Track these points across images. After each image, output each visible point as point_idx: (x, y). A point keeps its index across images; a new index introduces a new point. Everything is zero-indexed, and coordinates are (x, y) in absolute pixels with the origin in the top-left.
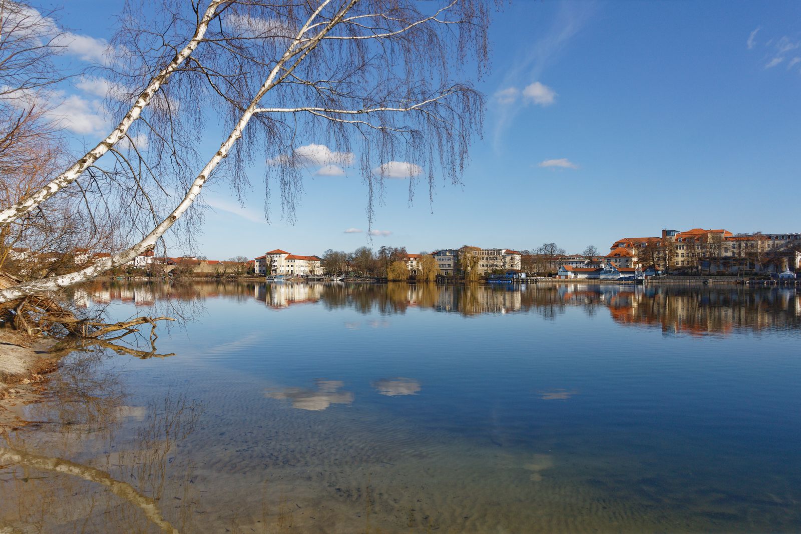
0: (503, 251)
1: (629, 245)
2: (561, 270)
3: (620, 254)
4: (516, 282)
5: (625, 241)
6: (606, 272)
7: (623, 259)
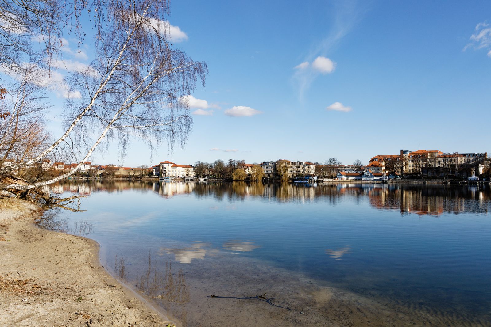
0: (304, 163)
1: (380, 160)
2: (339, 174)
3: (374, 165)
4: (311, 181)
5: (378, 157)
6: (366, 176)
7: (376, 168)
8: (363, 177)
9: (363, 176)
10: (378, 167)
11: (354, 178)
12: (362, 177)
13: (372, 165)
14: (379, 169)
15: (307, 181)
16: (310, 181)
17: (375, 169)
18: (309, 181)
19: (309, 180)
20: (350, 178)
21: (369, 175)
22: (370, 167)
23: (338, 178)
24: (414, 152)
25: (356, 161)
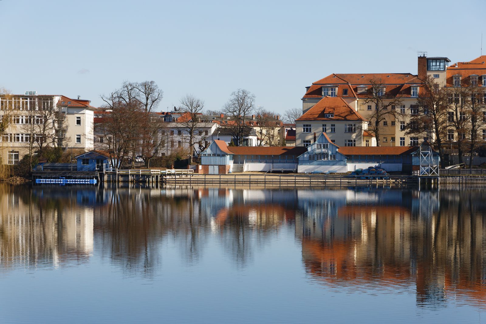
0: (56, 100)
1: (345, 92)
2: (208, 151)
3: (332, 114)
4: (108, 181)
5: (335, 80)
6: (313, 158)
7: (341, 126)
8: (304, 162)
9: (301, 157)
10: (346, 120)
11: (260, 166)
12: (297, 162)
13: (322, 115)
14: (351, 130)
15: (95, 181)
16: (106, 178)
17: (333, 130)
18: (102, 181)
19: (102, 175)
20: (248, 167)
21: (325, 155)
22: (315, 120)
23: (206, 168)
24: (463, 63)
25: (233, 93)
